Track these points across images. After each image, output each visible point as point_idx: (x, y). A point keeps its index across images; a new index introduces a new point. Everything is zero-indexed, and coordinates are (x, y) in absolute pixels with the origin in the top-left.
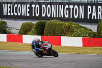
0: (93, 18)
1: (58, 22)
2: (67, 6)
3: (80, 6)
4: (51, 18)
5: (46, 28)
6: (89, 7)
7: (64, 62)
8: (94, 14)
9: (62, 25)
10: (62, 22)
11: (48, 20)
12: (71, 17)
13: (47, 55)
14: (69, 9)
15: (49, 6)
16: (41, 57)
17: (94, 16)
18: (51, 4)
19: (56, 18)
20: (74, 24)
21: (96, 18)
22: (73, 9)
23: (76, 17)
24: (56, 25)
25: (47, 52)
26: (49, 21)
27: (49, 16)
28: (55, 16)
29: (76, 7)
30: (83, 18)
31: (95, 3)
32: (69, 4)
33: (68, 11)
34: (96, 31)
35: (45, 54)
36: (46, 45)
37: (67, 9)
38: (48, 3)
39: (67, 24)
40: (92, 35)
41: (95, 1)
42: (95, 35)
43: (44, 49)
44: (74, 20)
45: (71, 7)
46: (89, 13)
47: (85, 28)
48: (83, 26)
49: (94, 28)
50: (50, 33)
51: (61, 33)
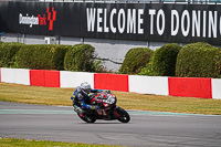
1: (204, 47)
4: (190, 39)
5: (179, 61)
7: (219, 134)
9: (214, 53)
10: (214, 48)
11: (184, 43)
15: (186, 13)
18: (190, 8)
19: (201, 39)
24: (201, 54)
26: (185, 46)
27: (185, 34)
28: (198, 35)
35: (101, 117)
36: (105, 98)
38: (185, 7)
50: (188, 71)
51: (213, 71)
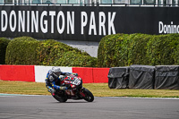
0: (90, 33)
1: (29, 40)
2: (45, 13)
3: (68, 13)
4: (17, 34)
5: (8, 52)
6: (84, 14)
7: (41, 111)
8: (92, 27)
9: (36, 45)
10: (36, 41)
11: (12, 37)
12: (52, 32)
13: (74, 98)
14: (47, 18)
15: (13, 12)
16: (64, 101)
17: (93, 30)
18: (17, 9)
19: (25, 34)
20: (57, 45)
21: (95, 34)
22: (55, 17)
23: (61, 31)
24: (26, 46)
25: (74, 92)
26: (13, 40)
27: (13, 29)
28: (23, 31)
29: (61, 13)
30: (73, 33)
31: (93, 7)
32: (48, 9)
33: (46, 22)
34: (96, 56)
35: (70, 97)
36: (73, 80)
37: (45, 18)
38: (12, 8)
39: (45, 43)
40: (89, 63)
41: (93, 4)
42: (94, 63)
43: (69, 86)
44: (57, 37)
45: (52, 13)
46: (84, 24)
47: (77, 51)
48: (74, 46)
49: (92, 51)
50: (16, 59)
51: (35, 59)
